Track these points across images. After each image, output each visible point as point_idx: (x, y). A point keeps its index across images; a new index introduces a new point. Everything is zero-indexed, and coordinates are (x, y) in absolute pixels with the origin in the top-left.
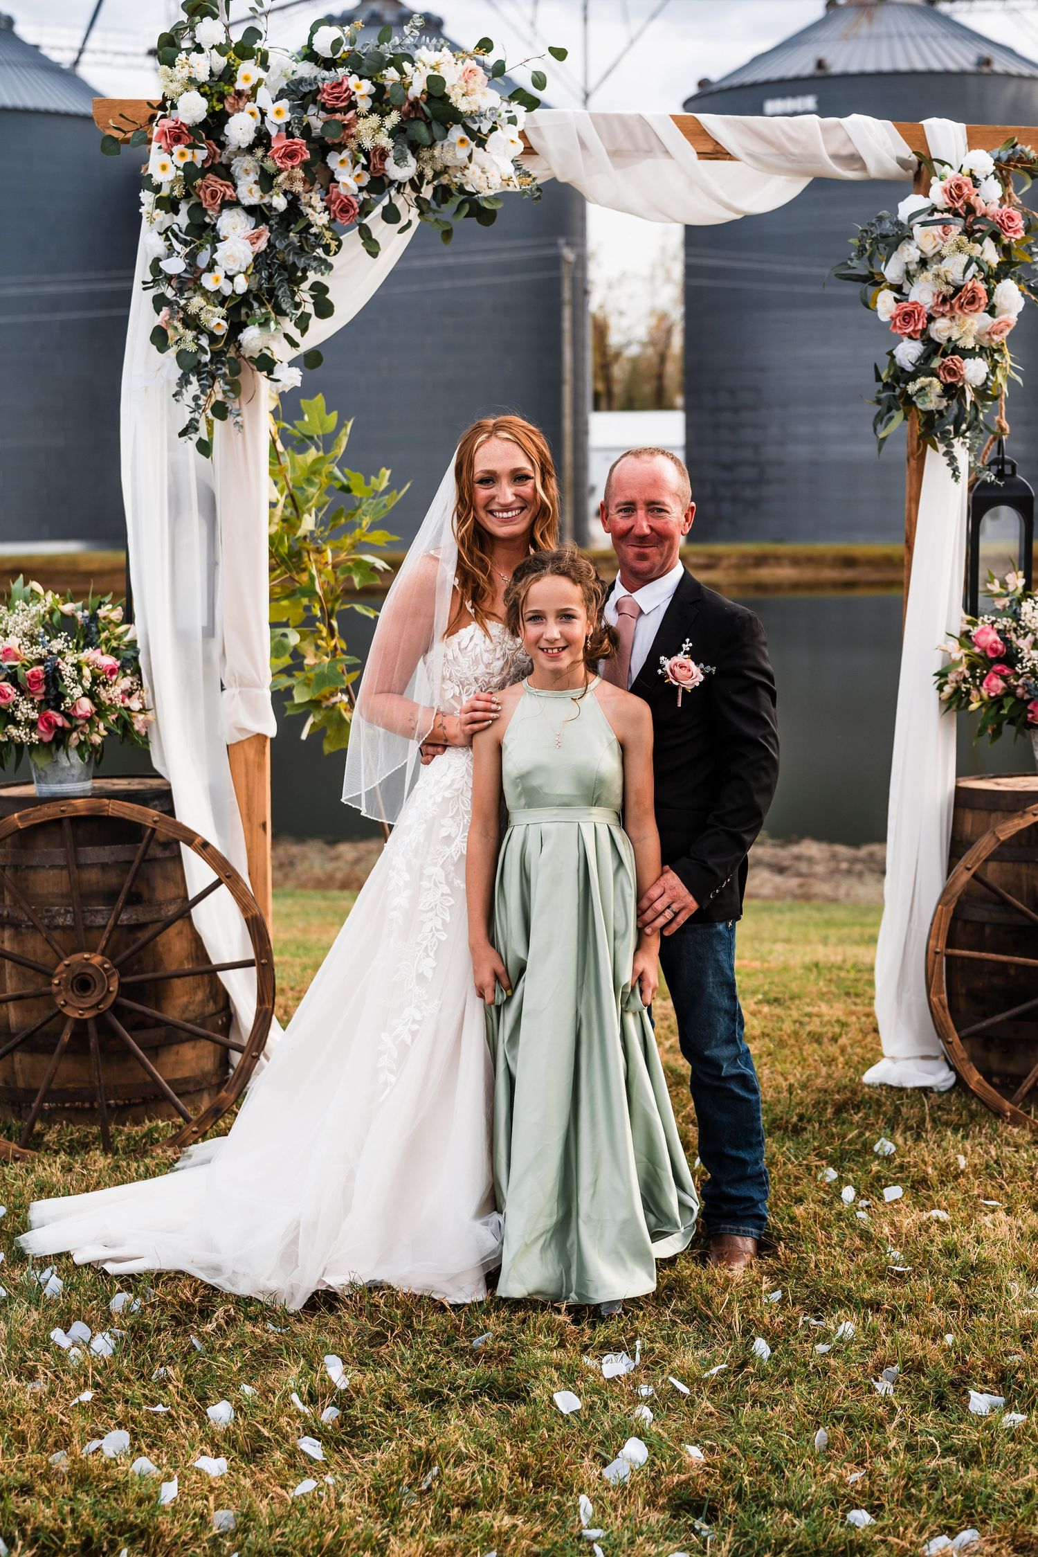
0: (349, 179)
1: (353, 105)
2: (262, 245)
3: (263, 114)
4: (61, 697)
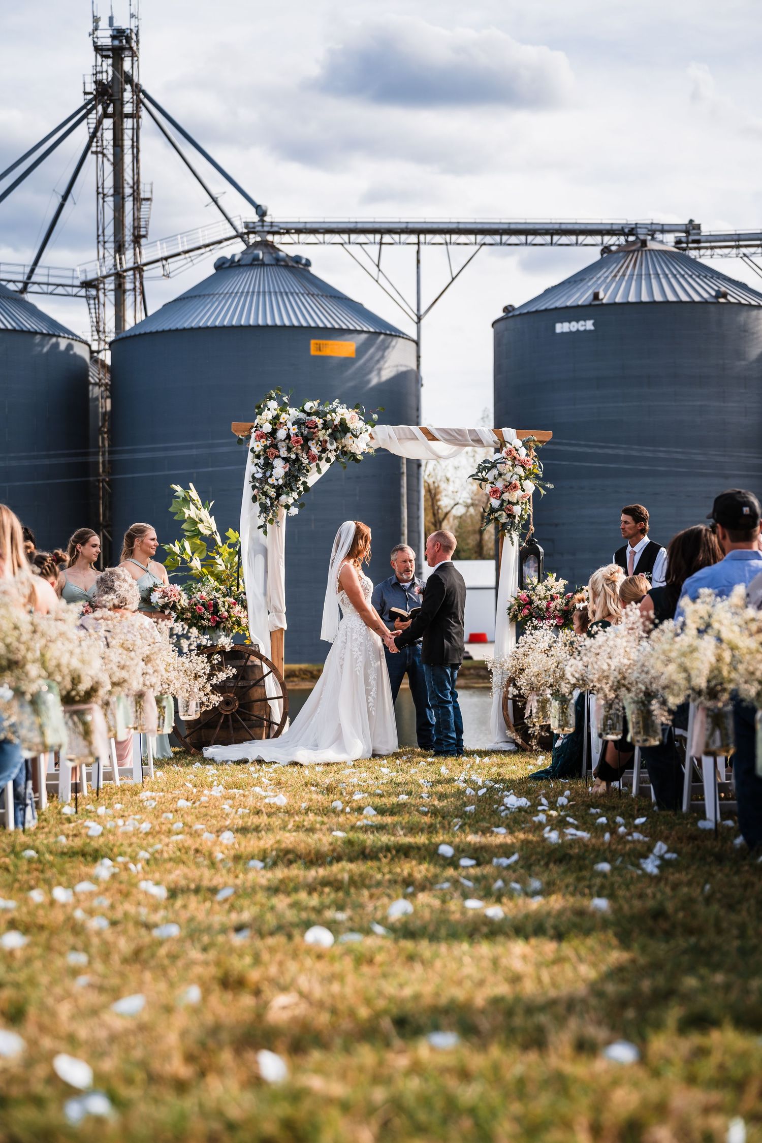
0: (315, 450)
1: (317, 427)
2: (287, 469)
3: (289, 429)
4: (218, 611)
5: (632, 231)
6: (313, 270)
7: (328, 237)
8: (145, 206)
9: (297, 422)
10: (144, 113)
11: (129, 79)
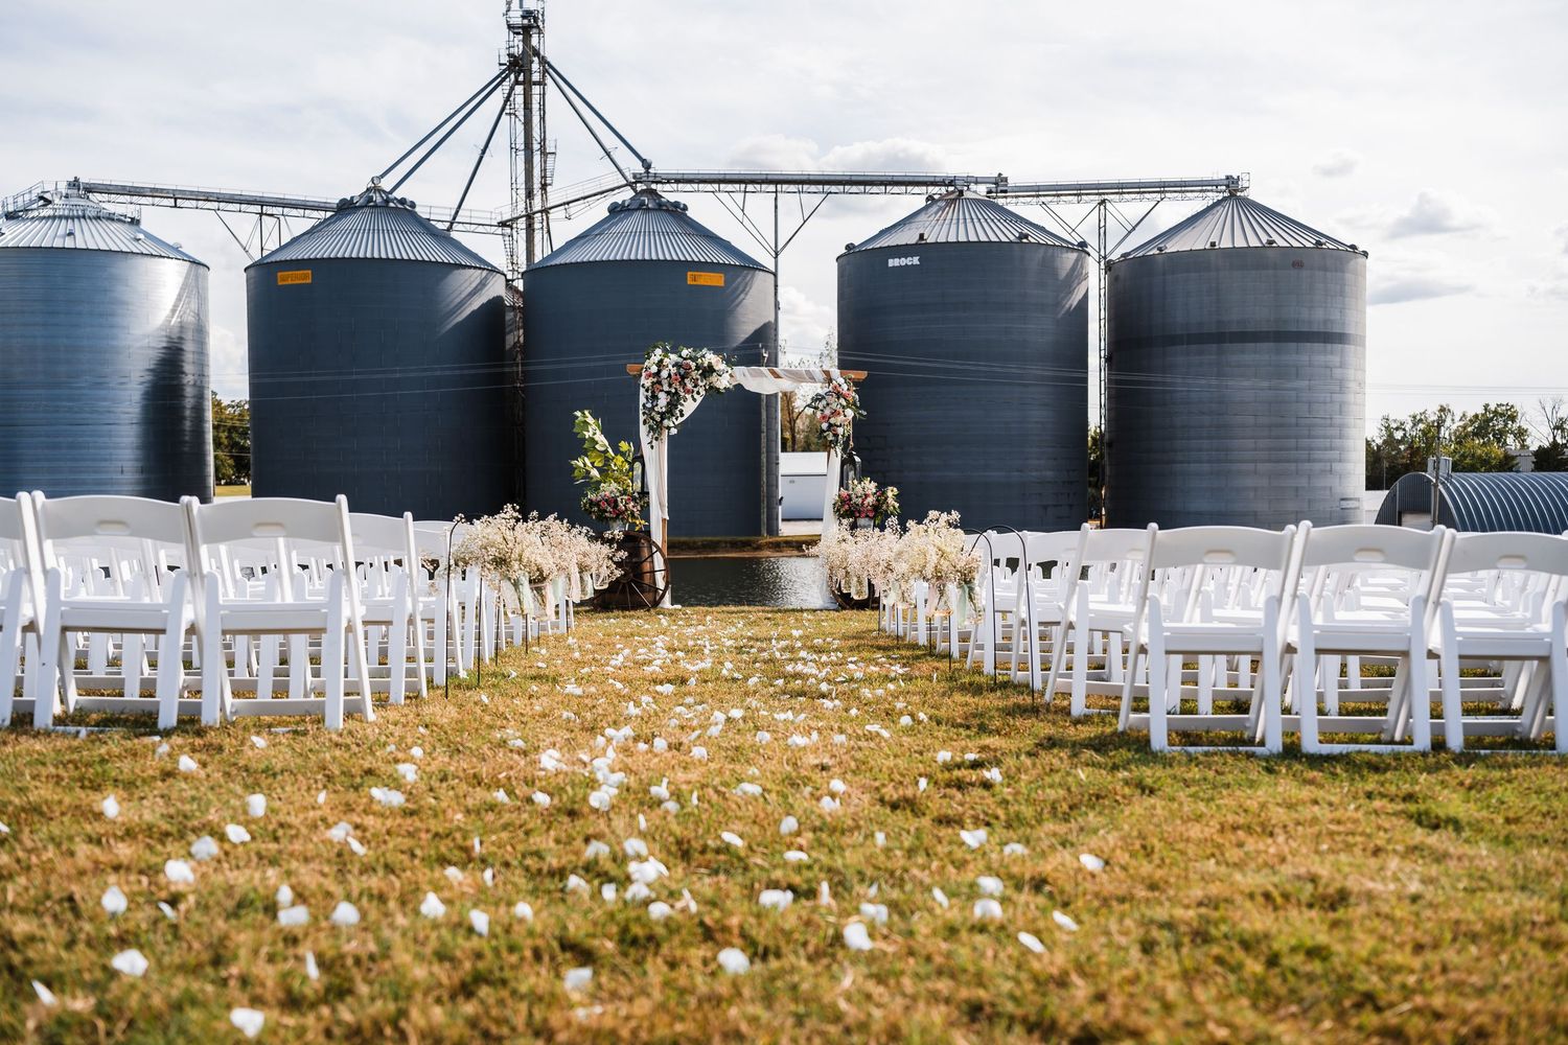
1: (691, 368)
2: (669, 400)
3: (670, 370)
4: (618, 506)
5: (951, 183)
6: (689, 213)
7: (702, 186)
8: (550, 158)
9: (676, 365)
10: (549, 80)
11: (537, 53)
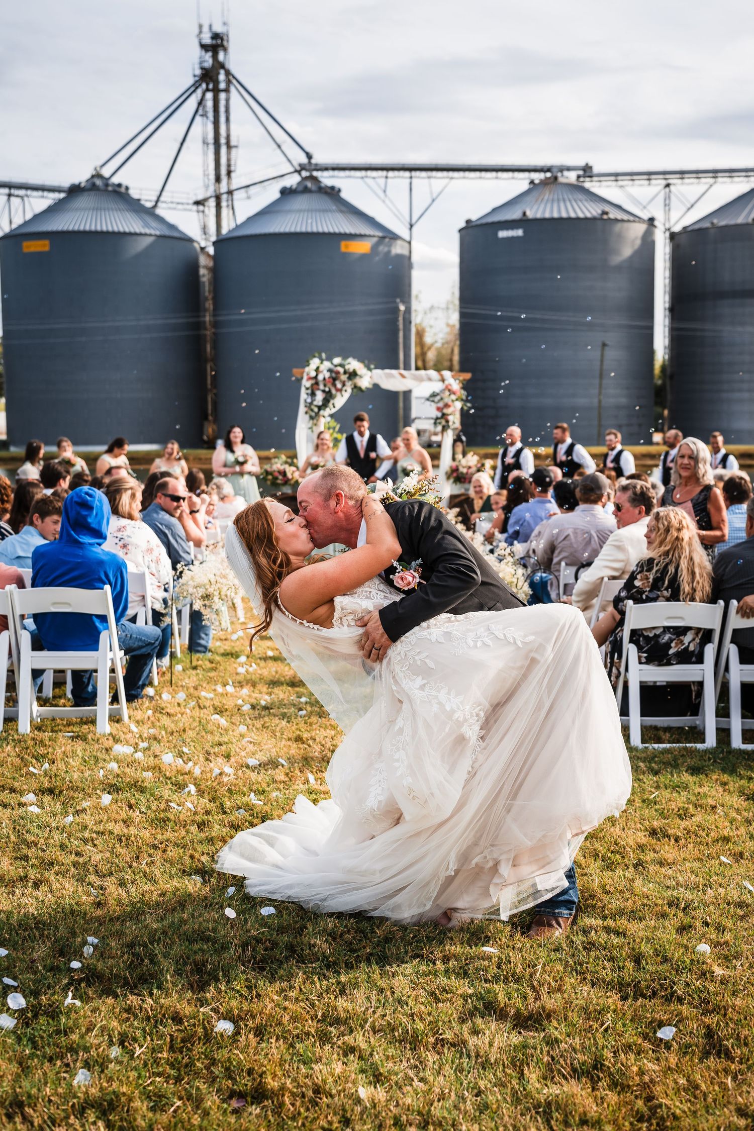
1: (340, 373)
2: (324, 396)
3: (325, 374)
4: (286, 475)
6: (343, 195)
7: (353, 173)
8: (234, 151)
9: (330, 370)
10: (232, 89)
11: (222, 66)
